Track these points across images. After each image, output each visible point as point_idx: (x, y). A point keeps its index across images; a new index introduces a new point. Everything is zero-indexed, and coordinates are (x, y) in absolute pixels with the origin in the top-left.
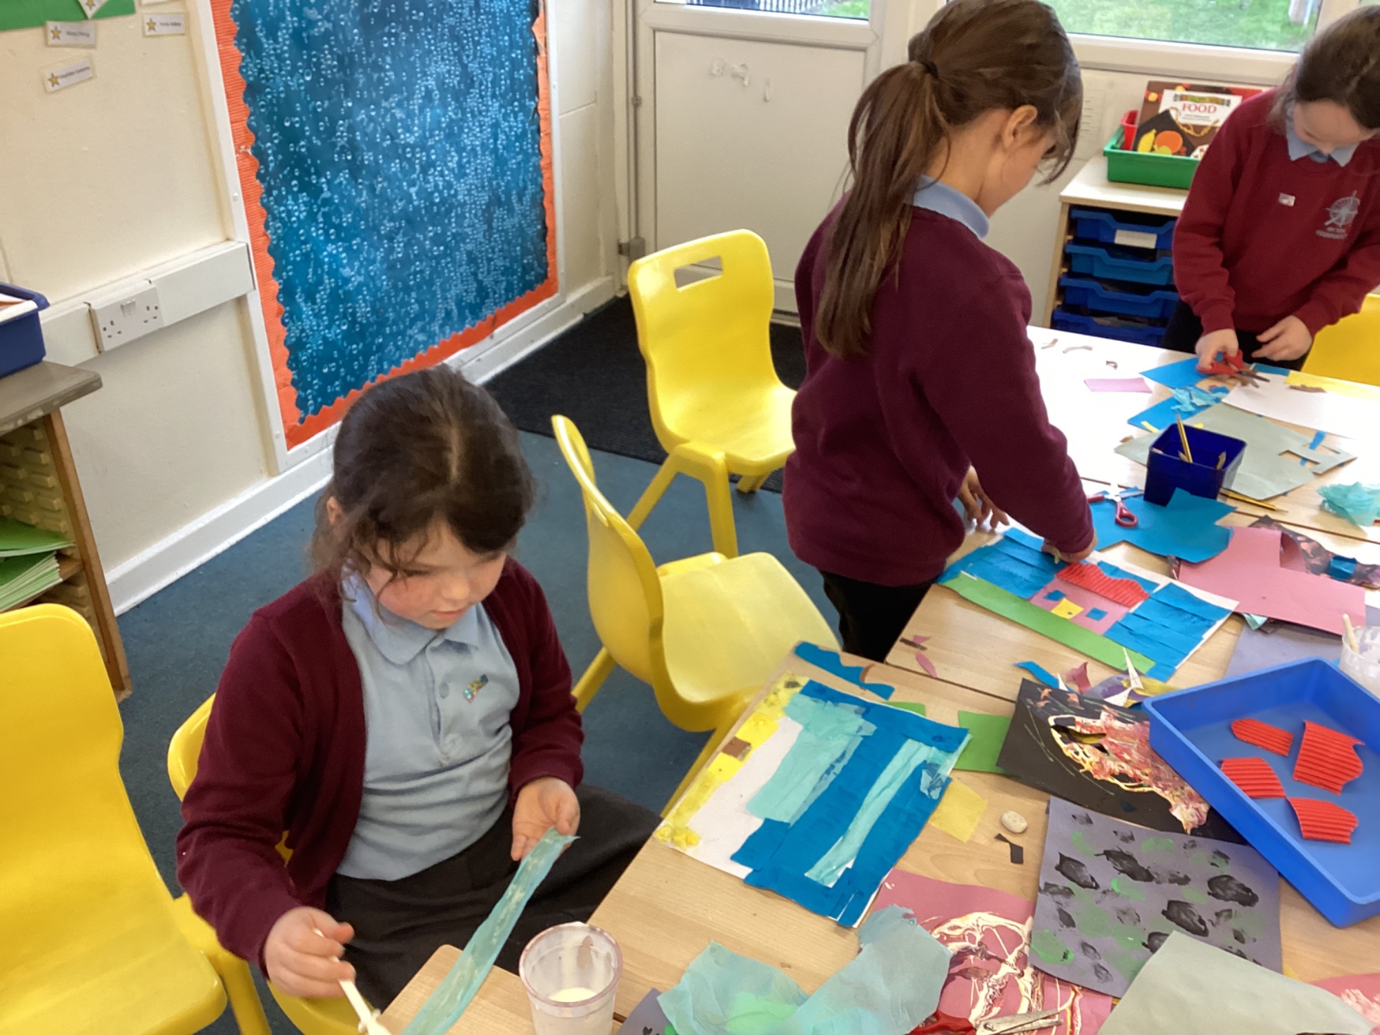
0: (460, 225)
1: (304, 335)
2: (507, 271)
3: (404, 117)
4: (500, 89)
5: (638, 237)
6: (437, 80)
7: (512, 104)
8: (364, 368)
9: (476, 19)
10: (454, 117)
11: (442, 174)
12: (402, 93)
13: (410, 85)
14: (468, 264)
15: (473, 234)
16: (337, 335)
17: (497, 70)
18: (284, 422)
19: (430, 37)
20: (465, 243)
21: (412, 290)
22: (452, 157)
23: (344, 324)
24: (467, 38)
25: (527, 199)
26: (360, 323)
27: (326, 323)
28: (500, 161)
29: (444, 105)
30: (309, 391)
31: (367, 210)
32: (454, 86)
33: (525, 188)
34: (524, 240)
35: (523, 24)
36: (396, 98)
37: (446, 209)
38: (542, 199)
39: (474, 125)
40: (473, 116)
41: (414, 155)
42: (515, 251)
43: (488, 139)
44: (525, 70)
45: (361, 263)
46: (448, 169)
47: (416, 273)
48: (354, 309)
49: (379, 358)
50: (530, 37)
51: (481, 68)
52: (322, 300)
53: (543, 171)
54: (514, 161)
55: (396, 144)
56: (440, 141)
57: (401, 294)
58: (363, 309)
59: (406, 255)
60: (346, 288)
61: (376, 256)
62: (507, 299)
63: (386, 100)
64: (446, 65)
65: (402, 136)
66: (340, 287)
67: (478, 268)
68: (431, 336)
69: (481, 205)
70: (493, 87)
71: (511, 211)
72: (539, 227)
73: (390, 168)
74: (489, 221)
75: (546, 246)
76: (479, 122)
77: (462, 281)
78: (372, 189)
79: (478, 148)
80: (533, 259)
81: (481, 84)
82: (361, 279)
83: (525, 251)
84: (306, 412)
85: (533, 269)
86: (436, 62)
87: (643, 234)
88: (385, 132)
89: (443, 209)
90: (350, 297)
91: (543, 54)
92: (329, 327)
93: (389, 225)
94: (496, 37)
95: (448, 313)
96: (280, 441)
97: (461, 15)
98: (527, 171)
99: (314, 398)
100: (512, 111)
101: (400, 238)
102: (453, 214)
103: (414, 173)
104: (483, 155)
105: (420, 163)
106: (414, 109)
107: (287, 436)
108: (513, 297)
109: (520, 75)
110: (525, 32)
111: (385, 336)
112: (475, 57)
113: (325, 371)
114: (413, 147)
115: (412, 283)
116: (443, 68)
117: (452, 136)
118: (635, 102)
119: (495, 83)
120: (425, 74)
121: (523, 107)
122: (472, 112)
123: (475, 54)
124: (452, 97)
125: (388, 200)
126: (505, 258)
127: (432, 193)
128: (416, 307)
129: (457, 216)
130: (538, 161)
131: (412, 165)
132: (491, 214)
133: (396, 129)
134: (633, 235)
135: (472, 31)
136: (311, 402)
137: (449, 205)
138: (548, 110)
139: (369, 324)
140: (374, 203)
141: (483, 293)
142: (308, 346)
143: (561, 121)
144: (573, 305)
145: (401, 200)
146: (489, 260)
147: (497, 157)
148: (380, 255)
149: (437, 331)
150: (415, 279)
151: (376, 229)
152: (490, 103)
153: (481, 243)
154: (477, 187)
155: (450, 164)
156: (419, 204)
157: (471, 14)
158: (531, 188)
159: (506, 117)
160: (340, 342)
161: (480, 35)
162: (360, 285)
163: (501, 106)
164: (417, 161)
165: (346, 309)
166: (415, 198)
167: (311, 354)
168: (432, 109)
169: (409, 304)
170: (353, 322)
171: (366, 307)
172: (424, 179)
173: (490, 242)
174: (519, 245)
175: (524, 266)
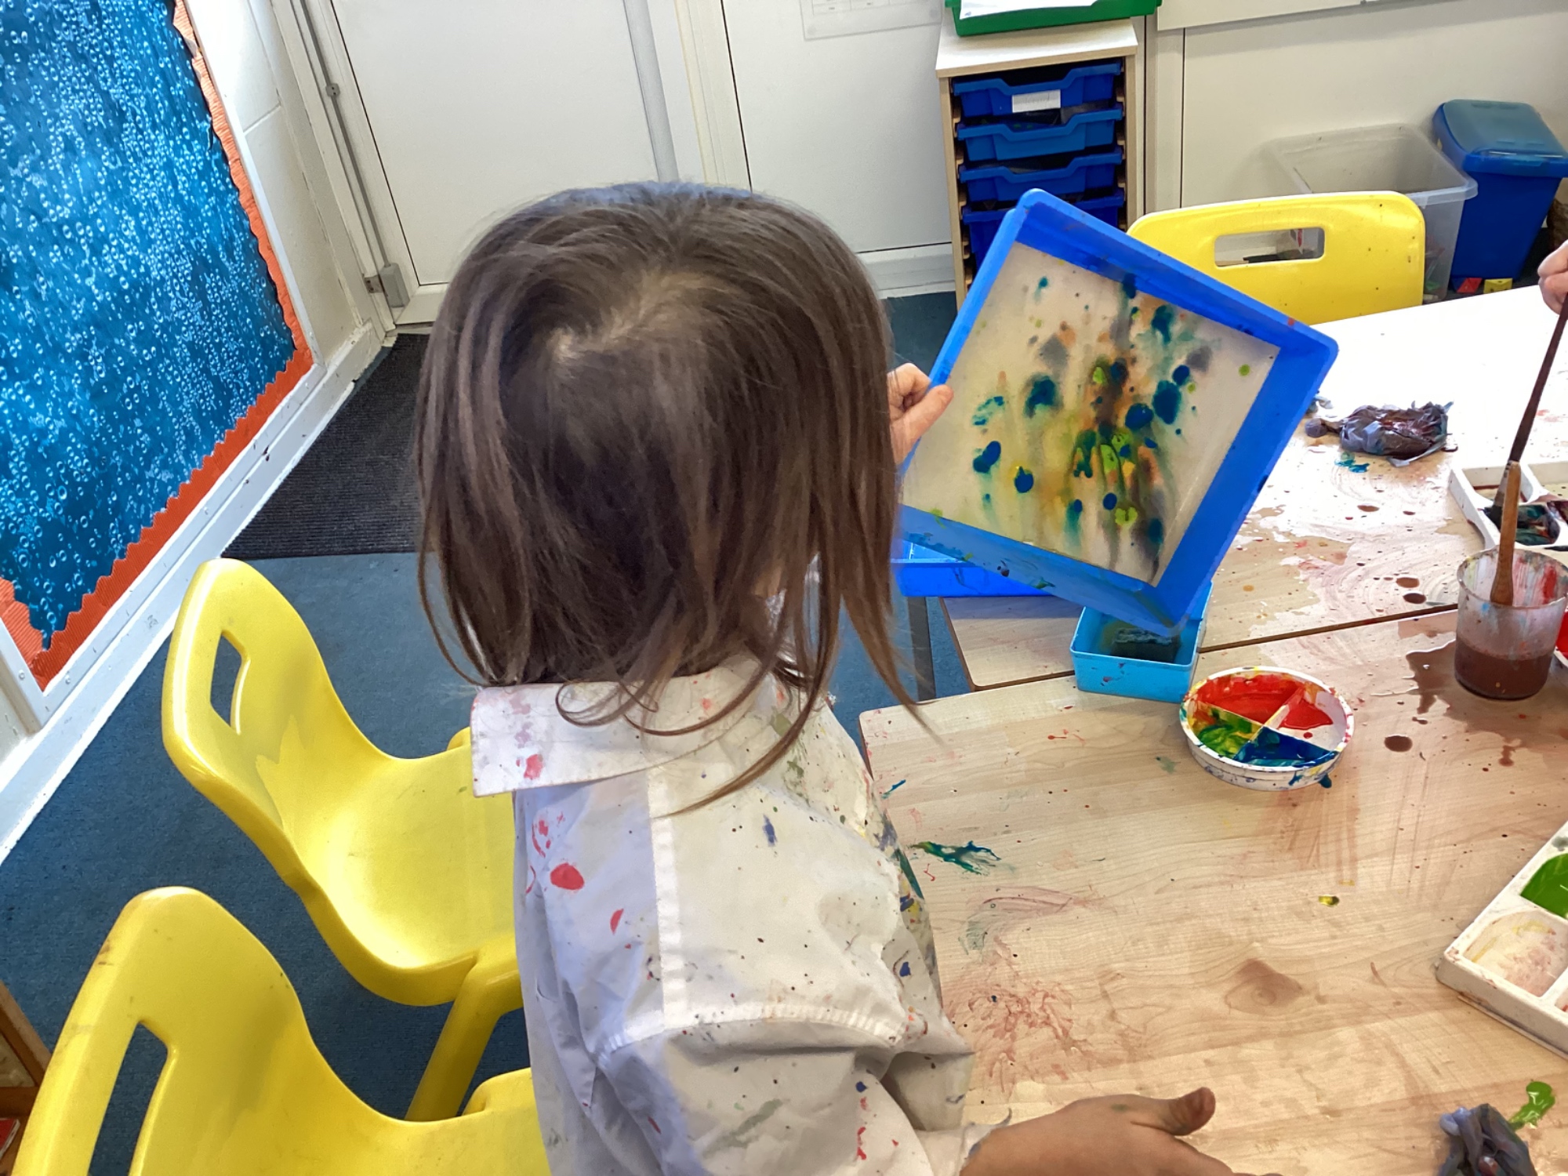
0: (165, 310)
1: (11, 525)
2: (244, 355)
3: (45, 184)
4: (159, 115)
5: (387, 264)
6: (73, 122)
7: (181, 133)
8: (104, 542)
9: (99, 26)
10: (112, 167)
11: (122, 251)
12: (33, 152)
13: (40, 138)
14: (193, 359)
15: (187, 319)
16: (56, 511)
17: (148, 89)
18: (24, 655)
19: (47, 64)
20: (180, 333)
21: (134, 417)
22: (127, 222)
23: (62, 493)
24: (96, 55)
25: (237, 252)
26: (82, 483)
27: (36, 499)
28: (190, 212)
29: (95, 154)
30: (43, 600)
31: (38, 328)
32: (100, 124)
33: (232, 238)
34: (252, 307)
35: (161, 21)
36: (26, 160)
37: (141, 294)
38: (256, 247)
39: (141, 171)
40: (137, 160)
41: (75, 233)
42: (246, 325)
43: (165, 186)
44: (183, 83)
45: (55, 401)
46: (127, 241)
47: (131, 392)
48: (67, 467)
49: (121, 523)
50: (175, 36)
51: (127, 92)
52: (20, 469)
53: (247, 211)
54: (207, 207)
55: (46, 224)
56: (103, 203)
57: (122, 428)
58: (78, 463)
59: (111, 372)
60: (46, 442)
61: (71, 386)
62: (256, 391)
63: (15, 166)
64: (81, 98)
65: (52, 212)
66: (38, 444)
67: (208, 362)
68: (177, 469)
69: (184, 276)
70: (151, 114)
71: (224, 274)
72: (264, 285)
73: (49, 260)
74: (201, 295)
75: (280, 307)
76: (147, 166)
77: (194, 386)
78: (35, 296)
79: (157, 202)
80: (271, 329)
81: (134, 114)
82: (61, 423)
83: (258, 324)
84: (49, 632)
85: (274, 342)
86: (67, 97)
87: (392, 259)
88: (27, 211)
89: (137, 295)
90: (55, 453)
91: (199, 56)
92: (42, 503)
93: (73, 340)
94: (133, 46)
95: (189, 433)
96: (28, 682)
97: (77, 23)
98: (227, 216)
99: (53, 607)
100: (183, 140)
101: (94, 351)
102: (153, 300)
103: (85, 257)
104: (166, 209)
105: (87, 242)
106: (56, 170)
107: (35, 672)
108: (263, 387)
109: (177, 90)
110: (165, 30)
111: (118, 490)
112: (115, 81)
113: (53, 565)
114: (70, 222)
115: (130, 408)
116: (78, 104)
117: (118, 195)
118: (333, 92)
119: (151, 108)
120: (57, 118)
121: (195, 133)
122: (134, 154)
123: (112, 75)
124: (102, 141)
125: (61, 304)
126: (236, 339)
127: (117, 278)
128: (146, 438)
129: (159, 300)
130: (236, 199)
131: (77, 247)
132: (202, 284)
133: (40, 203)
134: (381, 263)
135: (101, 43)
136: (50, 614)
137: (143, 288)
138: (228, 127)
139: (93, 481)
140: (44, 314)
141: (223, 391)
142: (22, 538)
143: (246, 137)
144: (337, 374)
145: (79, 301)
146: (220, 345)
147: (184, 208)
148: (76, 383)
149: (183, 462)
150: (132, 400)
151: (58, 348)
152: (153, 137)
153: (201, 328)
154: (171, 255)
155: (127, 233)
156: (105, 298)
157: (91, 21)
158: (239, 238)
159: (177, 149)
160: (63, 519)
161: (111, 47)
162: (64, 432)
163: (168, 138)
164: (83, 241)
165: (56, 471)
166: (96, 291)
167: (29, 548)
168: (78, 163)
169: (137, 437)
170: (73, 485)
171: (82, 459)
172: (100, 262)
173: (212, 323)
174: (248, 316)
175: (262, 341)
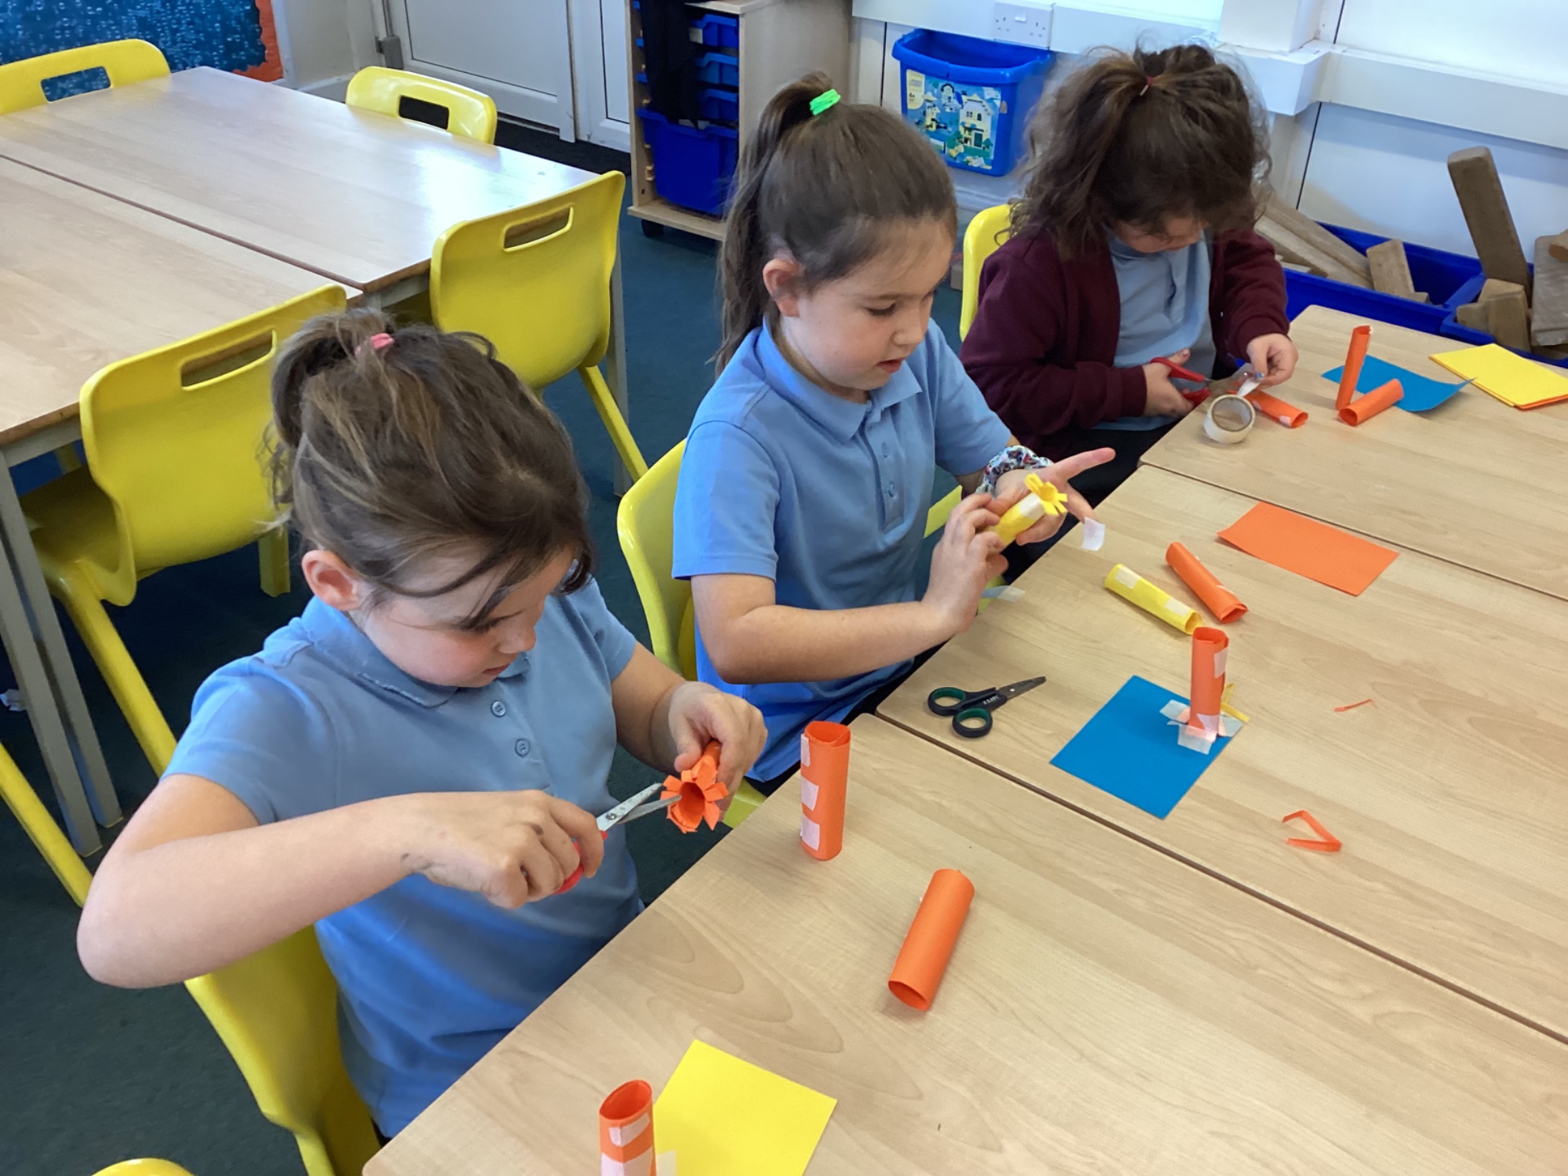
5: (393, 36)
20: (134, 8)
34: (226, 18)
42: (213, 27)
47: (63, 29)
72: (247, 8)
75: (260, 28)
80: (242, 40)
83: (227, 30)
85: (242, 48)
87: (397, 33)
126: (197, 32)
134: (390, 34)
150: (62, 34)
153: (158, 12)
173: (173, 13)
174: (218, 22)
175: (227, 45)
